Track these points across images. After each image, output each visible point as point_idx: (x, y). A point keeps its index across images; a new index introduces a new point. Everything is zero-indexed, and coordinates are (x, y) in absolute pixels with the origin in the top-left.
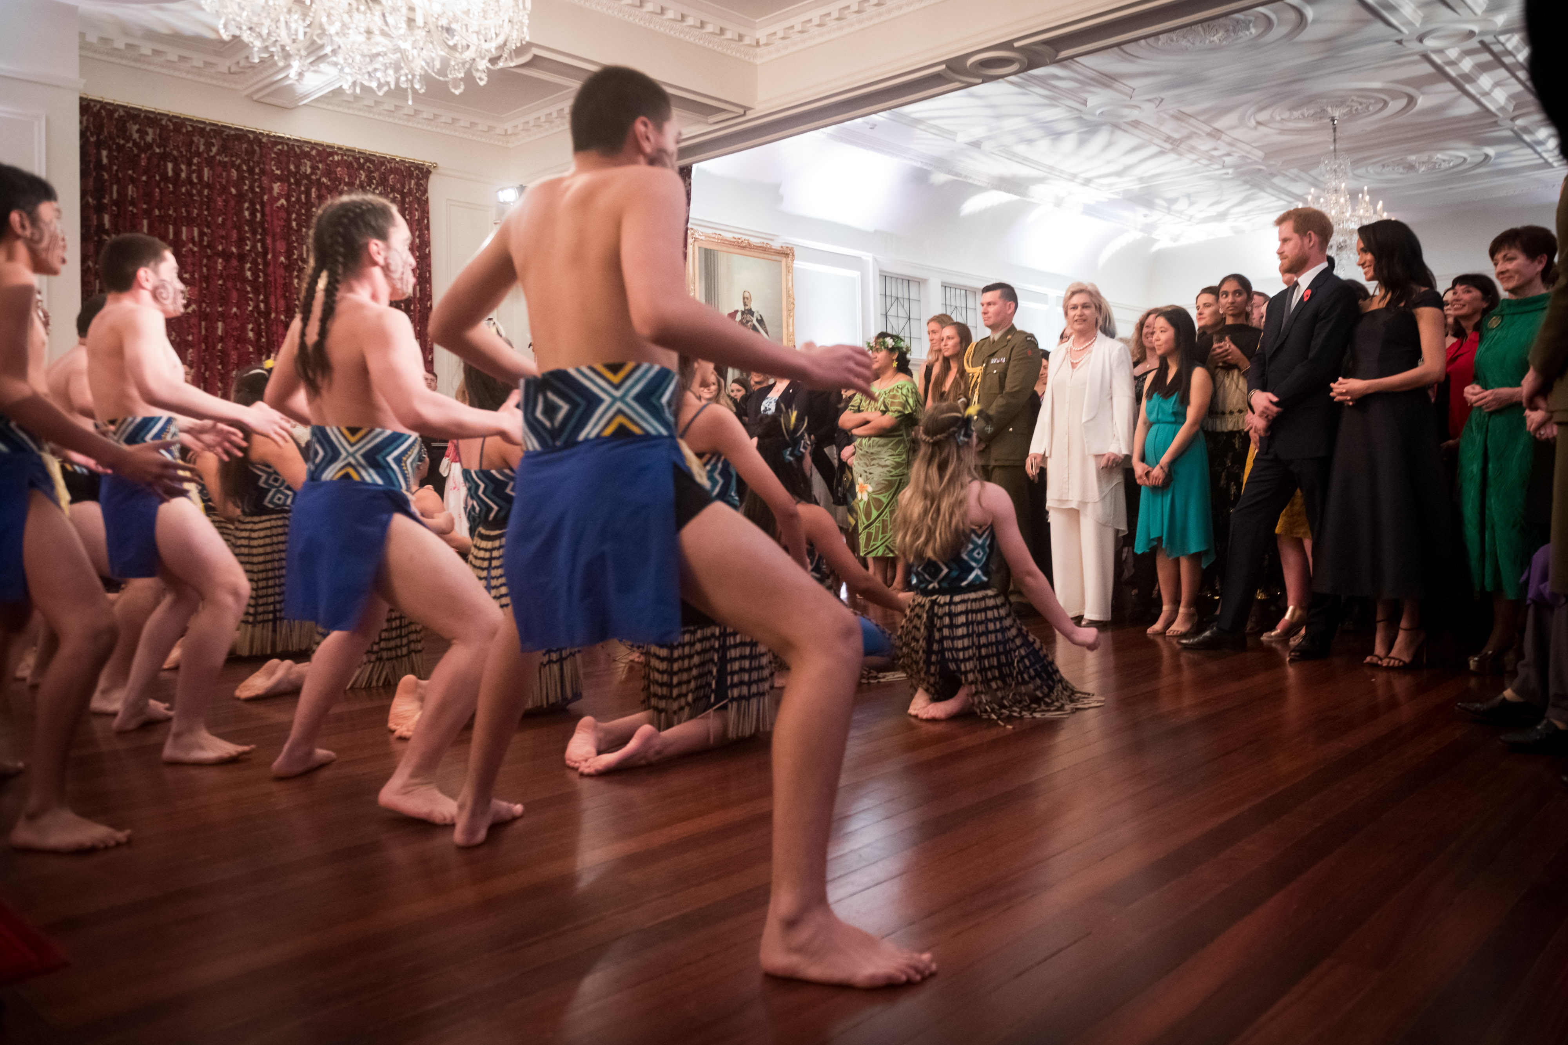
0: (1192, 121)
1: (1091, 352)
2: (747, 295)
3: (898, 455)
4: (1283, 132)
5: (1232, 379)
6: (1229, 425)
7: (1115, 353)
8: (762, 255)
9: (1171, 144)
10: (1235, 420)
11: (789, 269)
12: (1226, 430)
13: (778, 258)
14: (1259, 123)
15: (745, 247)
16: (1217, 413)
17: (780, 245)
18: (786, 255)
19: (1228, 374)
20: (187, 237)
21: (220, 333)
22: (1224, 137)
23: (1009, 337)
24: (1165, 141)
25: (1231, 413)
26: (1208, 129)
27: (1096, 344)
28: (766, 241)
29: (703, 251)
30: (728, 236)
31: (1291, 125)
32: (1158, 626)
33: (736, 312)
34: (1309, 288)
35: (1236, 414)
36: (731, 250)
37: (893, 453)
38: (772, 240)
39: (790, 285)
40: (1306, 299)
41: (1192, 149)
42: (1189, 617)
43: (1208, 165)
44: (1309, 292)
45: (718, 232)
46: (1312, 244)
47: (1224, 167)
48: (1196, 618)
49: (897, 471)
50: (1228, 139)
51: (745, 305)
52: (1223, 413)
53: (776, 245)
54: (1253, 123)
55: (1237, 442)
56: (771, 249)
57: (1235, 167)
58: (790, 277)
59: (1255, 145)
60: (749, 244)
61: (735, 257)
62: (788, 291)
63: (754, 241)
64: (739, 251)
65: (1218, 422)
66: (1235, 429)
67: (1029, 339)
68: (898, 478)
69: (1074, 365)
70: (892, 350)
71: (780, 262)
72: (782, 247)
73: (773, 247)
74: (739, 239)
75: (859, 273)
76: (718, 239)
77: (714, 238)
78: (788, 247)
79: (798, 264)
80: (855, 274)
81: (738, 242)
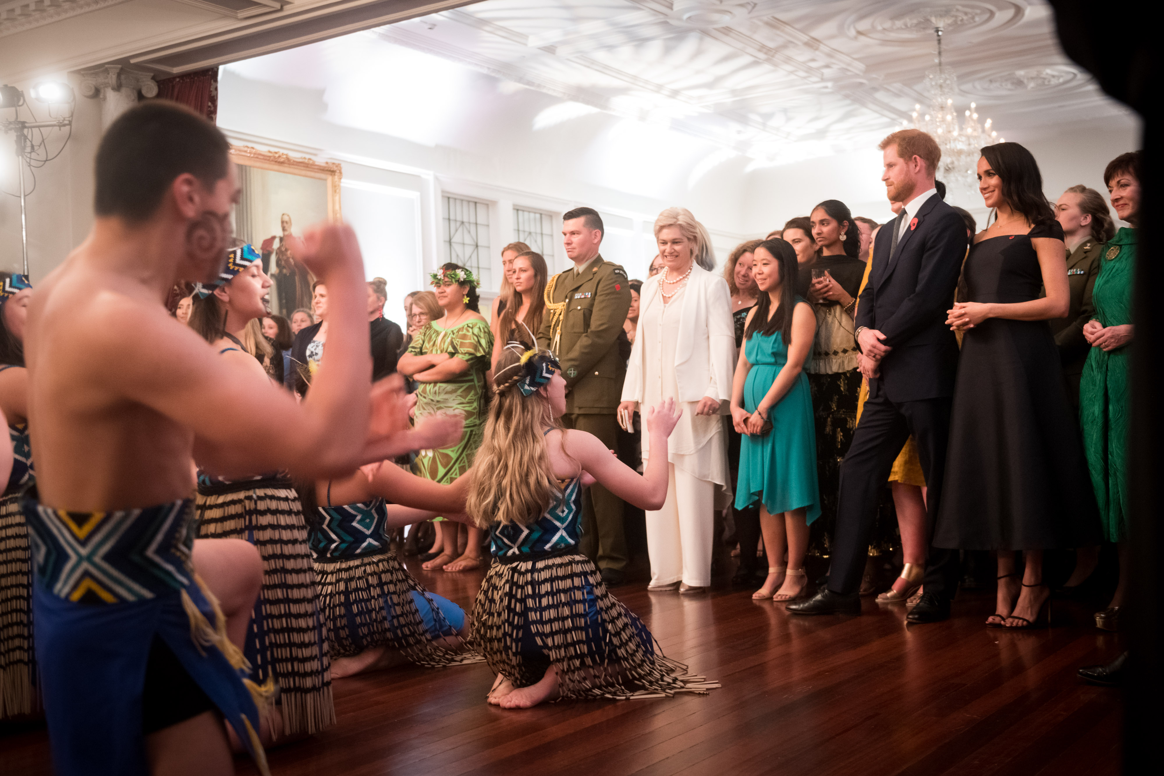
0: (788, 29)
1: (685, 285)
2: (286, 218)
3: (468, 403)
4: (885, 42)
5: (835, 316)
6: (835, 366)
7: (711, 288)
8: (304, 172)
9: (766, 53)
10: (839, 361)
11: (336, 189)
12: (830, 373)
13: (322, 176)
14: (860, 33)
15: (282, 163)
16: (820, 354)
17: (325, 161)
18: (332, 172)
19: (830, 311)
22: (822, 47)
23: (595, 269)
24: (760, 51)
25: (836, 353)
26: (805, 38)
27: (691, 277)
28: (307, 156)
30: (263, 149)
31: (893, 35)
32: (764, 591)
33: (274, 238)
34: (916, 216)
35: (841, 354)
36: (266, 166)
37: (463, 400)
38: (316, 155)
39: (337, 207)
40: (913, 228)
41: (788, 60)
42: (798, 579)
43: (805, 78)
44: (916, 221)
45: (250, 145)
46: (918, 168)
47: (823, 80)
48: (806, 580)
49: (468, 422)
50: (826, 50)
51: (284, 229)
52: (827, 354)
53: (320, 160)
54: (852, 32)
55: (842, 385)
56: (313, 164)
57: (835, 80)
58: (337, 198)
59: (856, 56)
60: (288, 159)
61: (272, 173)
62: (334, 212)
63: (294, 156)
64: (276, 167)
65: (822, 364)
66: (841, 371)
67: (617, 271)
68: (469, 430)
69: (665, 299)
70: (462, 284)
71: (326, 180)
72: (327, 163)
73: (317, 163)
74: (276, 153)
75: (418, 194)
76: (250, 153)
77: (246, 152)
78: (333, 164)
79: (346, 183)
80: (414, 195)
81: (275, 157)
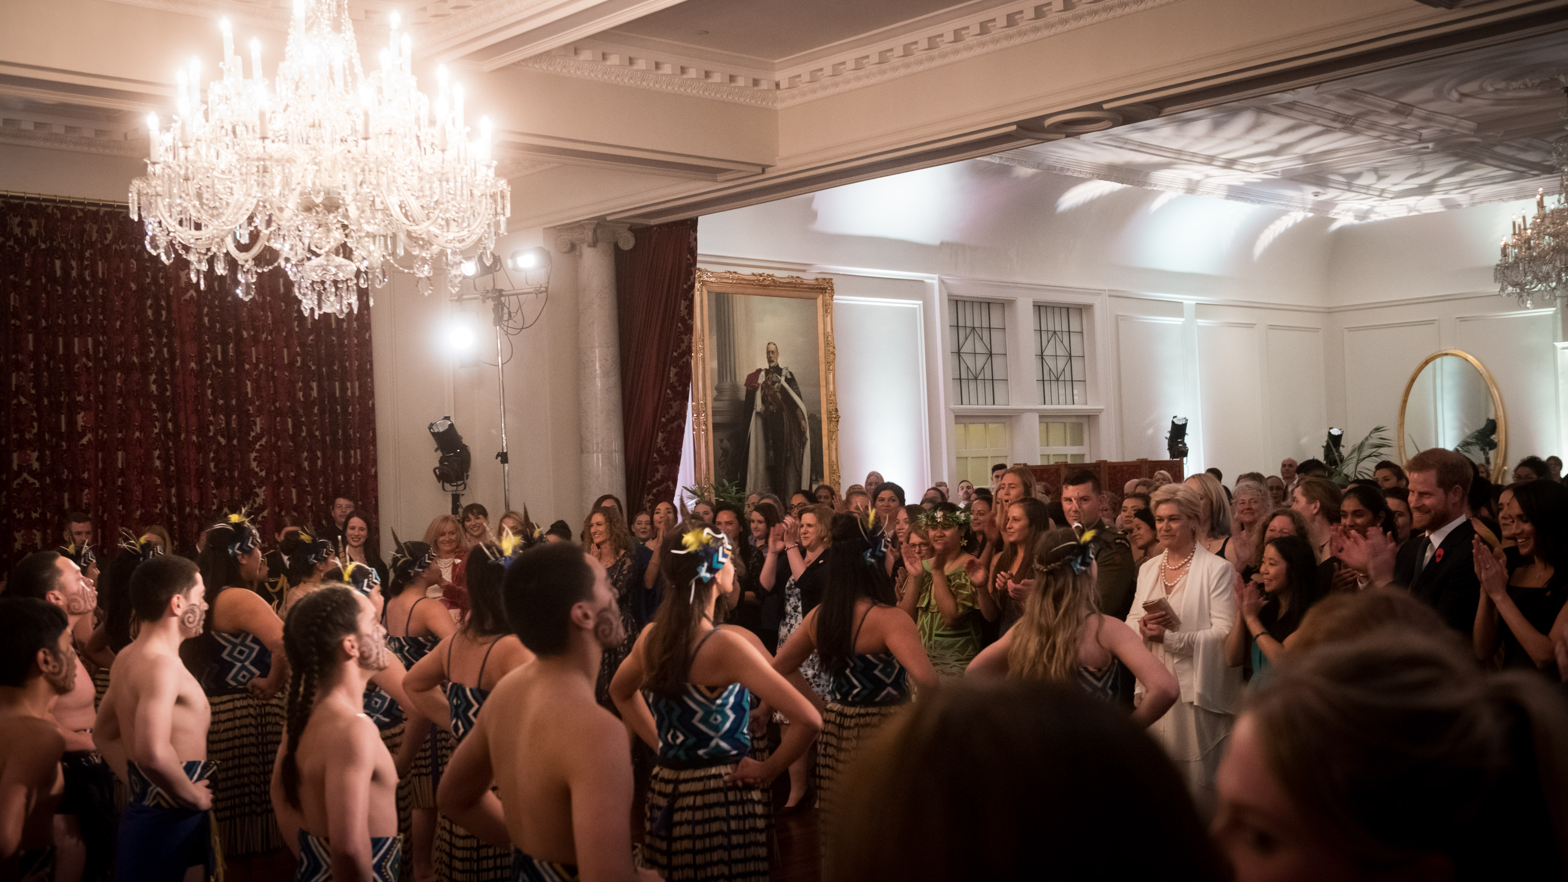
2: (772, 347)
4: (1499, 102)
8: (792, 294)
9: (1341, 122)
11: (828, 308)
13: (813, 295)
15: (768, 286)
17: (814, 277)
18: (823, 290)
20: (80, 350)
21: (120, 465)
28: (795, 274)
29: (713, 297)
30: (747, 272)
31: (1508, 95)
33: (759, 371)
36: (750, 291)
38: (804, 271)
39: (829, 329)
41: (1373, 126)
45: (734, 269)
47: (1421, 141)
51: (770, 360)
53: (809, 277)
56: (802, 283)
57: (1436, 140)
58: (829, 319)
59: (1462, 117)
60: (774, 280)
61: (756, 298)
62: (826, 335)
63: (780, 275)
64: (760, 291)
71: (816, 299)
72: (817, 279)
73: (805, 282)
74: (761, 275)
75: (921, 302)
76: (733, 279)
77: (728, 278)
78: (824, 279)
79: (840, 299)
80: (916, 304)
81: (759, 280)
